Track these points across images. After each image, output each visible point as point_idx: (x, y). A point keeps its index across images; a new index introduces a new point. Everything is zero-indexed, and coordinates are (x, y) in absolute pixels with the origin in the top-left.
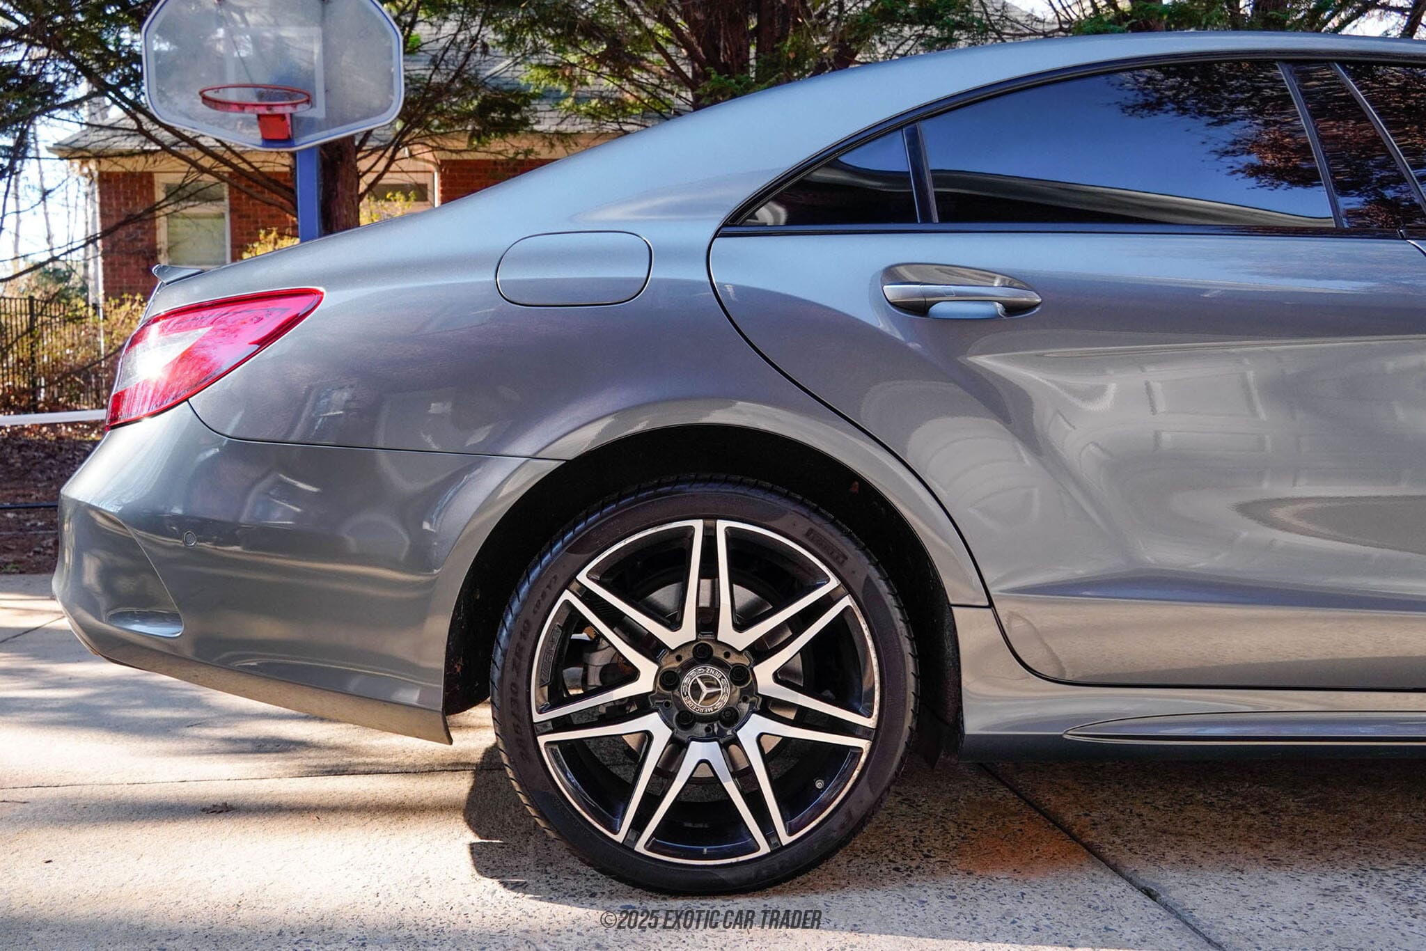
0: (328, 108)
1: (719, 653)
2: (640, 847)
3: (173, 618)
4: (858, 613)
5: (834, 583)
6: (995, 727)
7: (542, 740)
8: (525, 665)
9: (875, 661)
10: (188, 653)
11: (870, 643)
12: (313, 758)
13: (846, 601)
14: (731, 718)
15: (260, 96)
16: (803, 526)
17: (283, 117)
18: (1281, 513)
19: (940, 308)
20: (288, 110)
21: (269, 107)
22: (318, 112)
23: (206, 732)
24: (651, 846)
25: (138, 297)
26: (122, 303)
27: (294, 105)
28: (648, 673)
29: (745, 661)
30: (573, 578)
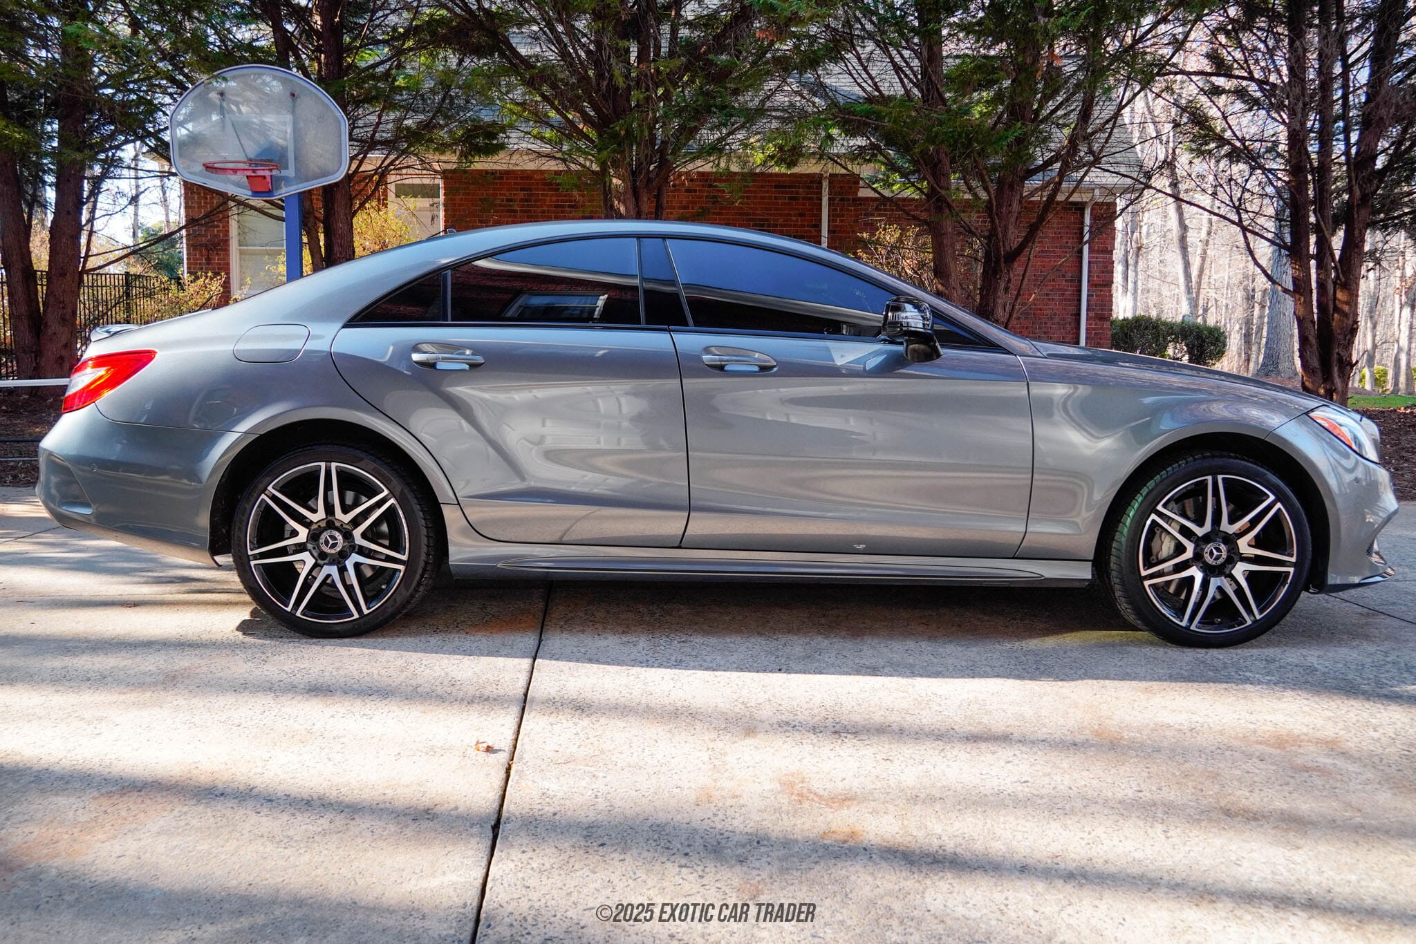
0: (297, 170)
1: (337, 524)
2: (298, 614)
3: (87, 505)
4: (398, 507)
5: (386, 492)
6: (466, 560)
7: (252, 563)
8: (244, 528)
9: (406, 529)
10: (94, 520)
11: (403, 520)
12: (198, 585)
13: (392, 501)
14: (343, 555)
15: (250, 165)
16: (373, 465)
17: (264, 177)
18: (599, 462)
19: (440, 366)
20: (267, 173)
21: (254, 171)
22: (290, 173)
23: (150, 574)
24: (303, 613)
25: (210, 274)
26: (197, 278)
27: (271, 170)
28: (303, 534)
29: (349, 527)
30: (266, 489)
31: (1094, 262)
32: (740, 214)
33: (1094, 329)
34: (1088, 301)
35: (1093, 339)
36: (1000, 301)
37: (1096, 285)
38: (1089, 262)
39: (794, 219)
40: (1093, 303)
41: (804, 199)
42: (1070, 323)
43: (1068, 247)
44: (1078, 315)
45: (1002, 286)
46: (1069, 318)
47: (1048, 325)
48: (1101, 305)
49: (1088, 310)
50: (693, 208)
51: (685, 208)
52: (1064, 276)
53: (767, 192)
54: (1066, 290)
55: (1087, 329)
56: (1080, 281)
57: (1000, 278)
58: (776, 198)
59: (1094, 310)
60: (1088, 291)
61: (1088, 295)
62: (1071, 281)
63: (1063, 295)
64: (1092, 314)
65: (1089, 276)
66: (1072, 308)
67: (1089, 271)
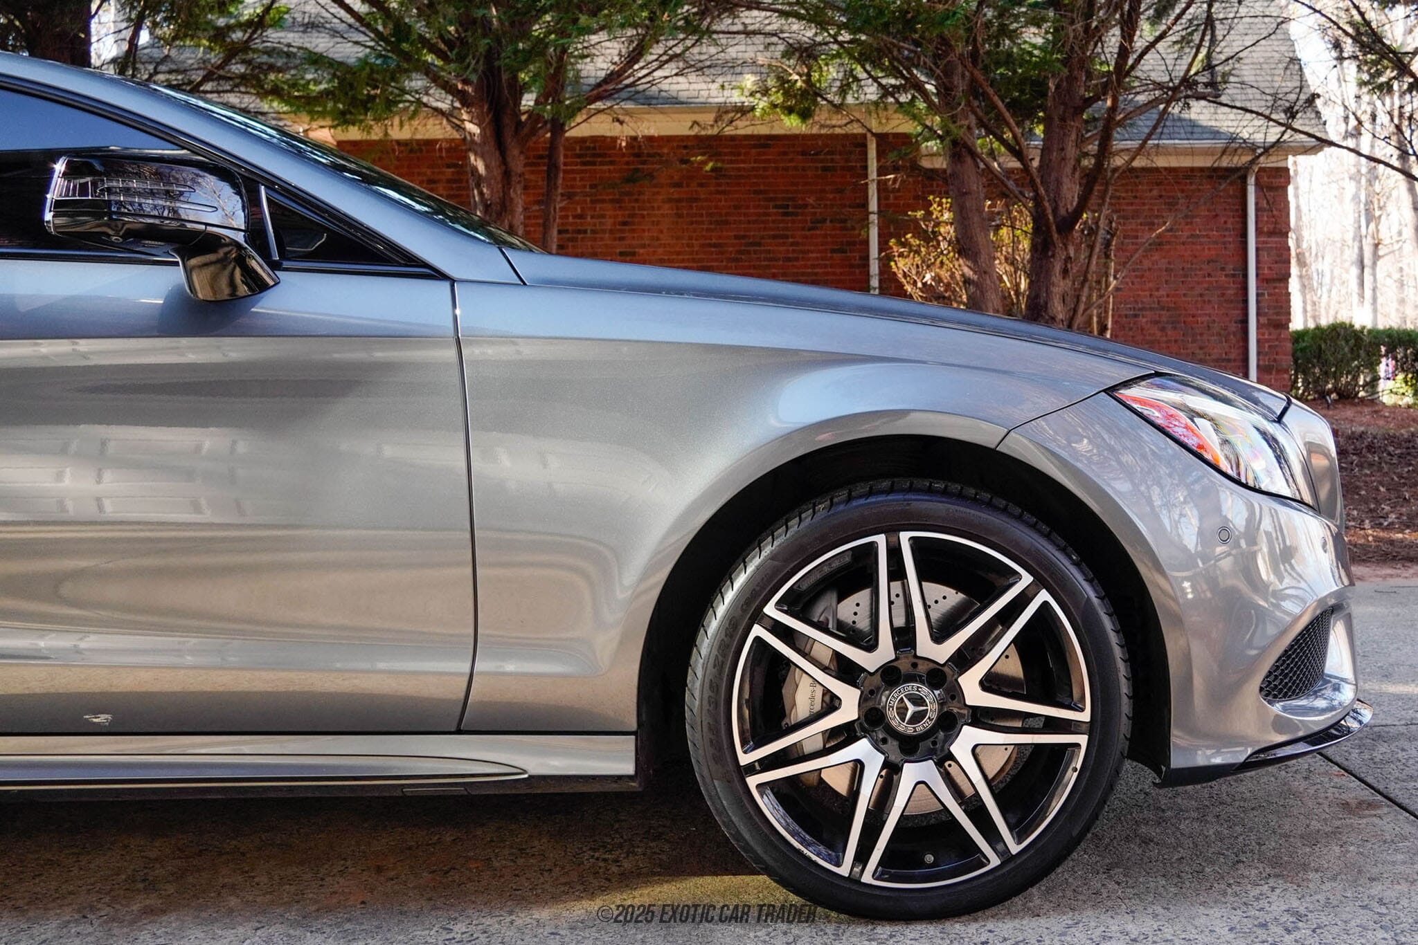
31: (1263, 249)
32: (755, 192)
33: (1268, 341)
34: (1258, 302)
35: (1266, 354)
36: (1055, 290)
37: (1268, 281)
38: (1257, 249)
39: (831, 196)
40: (1264, 304)
41: (843, 168)
42: (1234, 334)
43: (1226, 229)
44: (1245, 321)
45: (1058, 267)
46: (1233, 327)
47: (1205, 337)
48: (1275, 308)
49: (1258, 314)
50: (688, 186)
51: (678, 185)
52: (1223, 269)
53: (791, 160)
54: (1228, 289)
55: (1258, 341)
56: (1245, 276)
57: (1053, 256)
58: (804, 169)
59: (1265, 314)
60: (1258, 288)
61: (1258, 295)
62: (1234, 276)
63: (1223, 295)
64: (1263, 320)
65: (1257, 268)
66: (1237, 313)
67: (1258, 262)
